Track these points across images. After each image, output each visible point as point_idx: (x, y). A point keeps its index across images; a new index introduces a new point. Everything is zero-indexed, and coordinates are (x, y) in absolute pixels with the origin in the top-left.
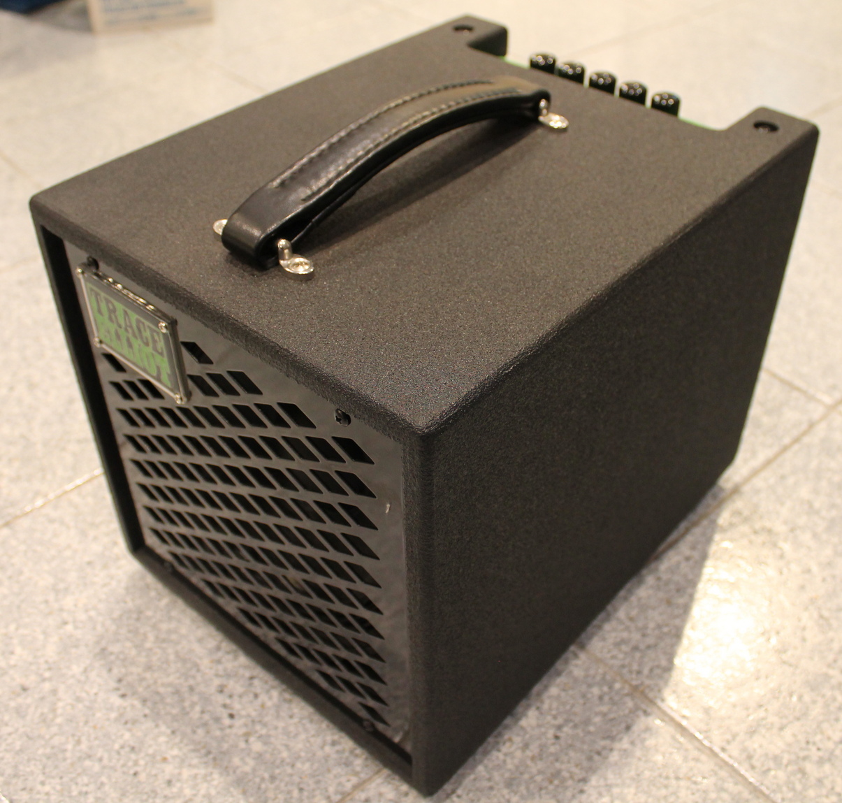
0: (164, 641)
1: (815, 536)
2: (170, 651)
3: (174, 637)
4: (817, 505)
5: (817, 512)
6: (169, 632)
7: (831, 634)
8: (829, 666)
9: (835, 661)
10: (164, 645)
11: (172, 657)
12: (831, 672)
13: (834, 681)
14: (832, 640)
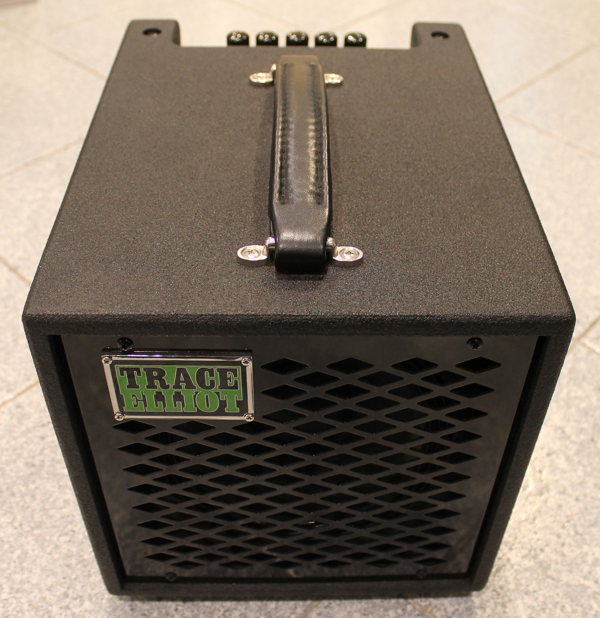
0: (18, 591)
1: (568, 459)
2: (24, 600)
3: (26, 587)
4: (568, 430)
5: (569, 437)
6: (22, 582)
7: (585, 548)
8: (585, 578)
9: (590, 573)
10: (18, 595)
11: (26, 606)
12: (587, 583)
13: (589, 591)
14: (586, 554)
